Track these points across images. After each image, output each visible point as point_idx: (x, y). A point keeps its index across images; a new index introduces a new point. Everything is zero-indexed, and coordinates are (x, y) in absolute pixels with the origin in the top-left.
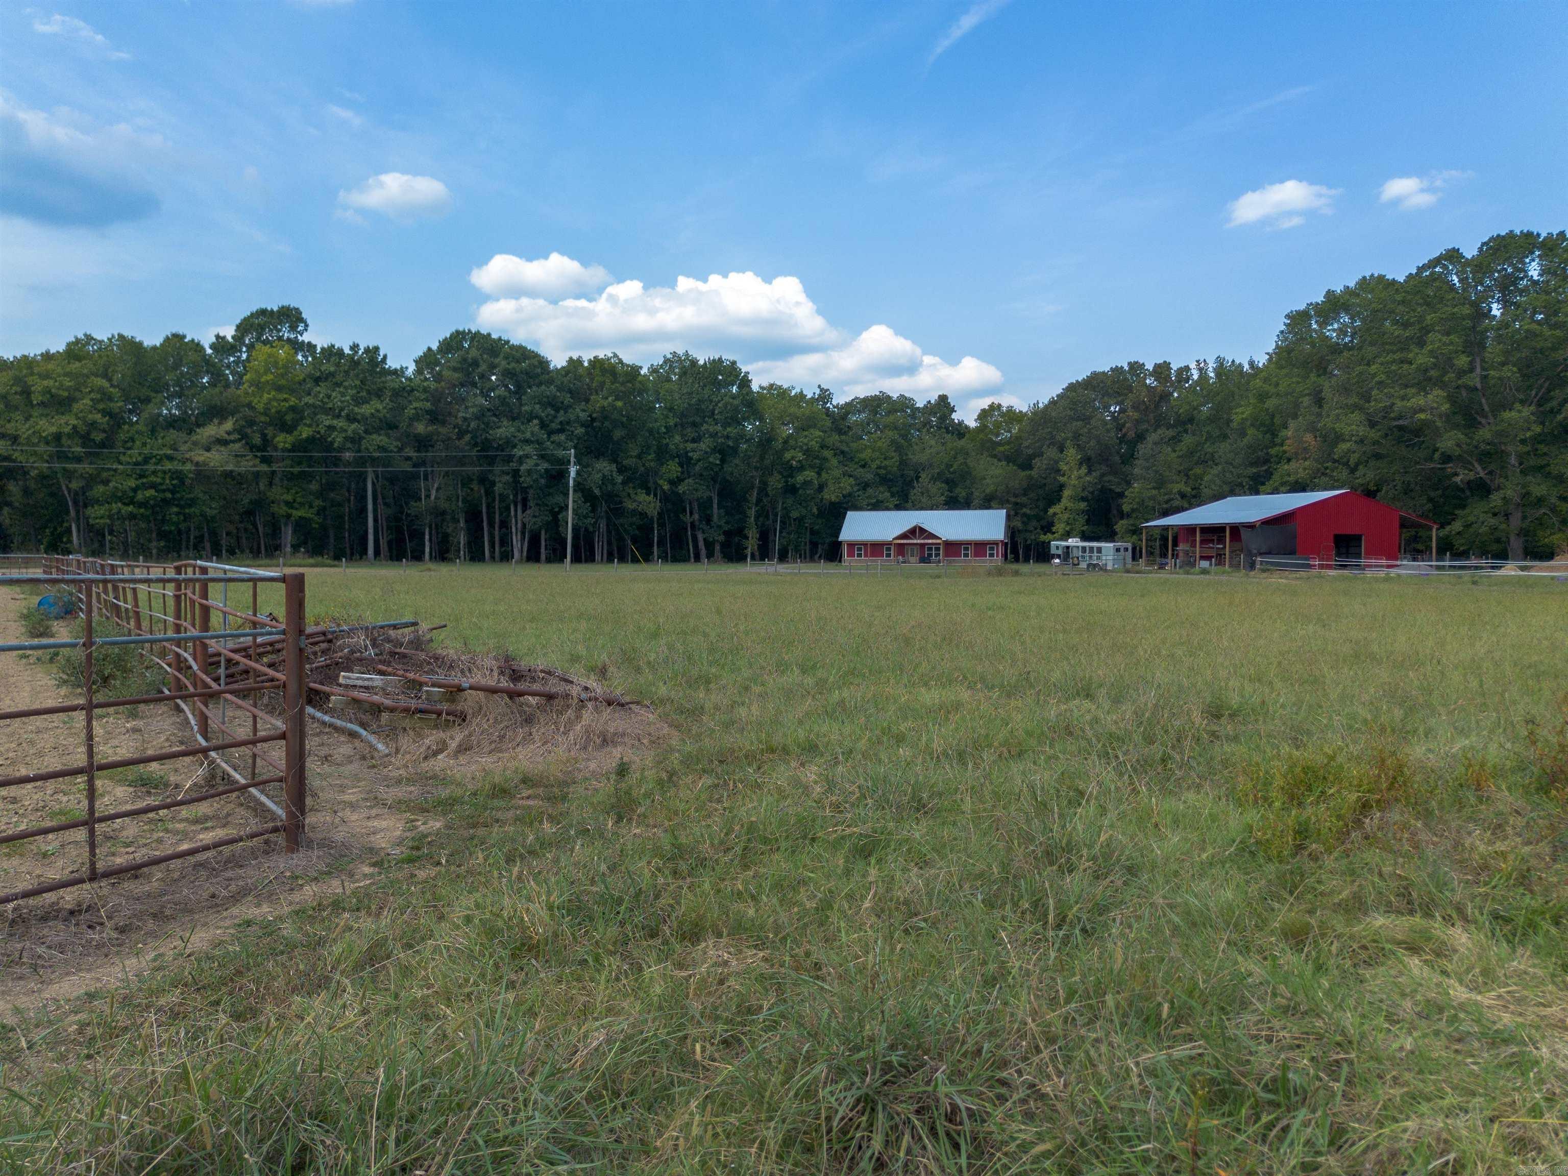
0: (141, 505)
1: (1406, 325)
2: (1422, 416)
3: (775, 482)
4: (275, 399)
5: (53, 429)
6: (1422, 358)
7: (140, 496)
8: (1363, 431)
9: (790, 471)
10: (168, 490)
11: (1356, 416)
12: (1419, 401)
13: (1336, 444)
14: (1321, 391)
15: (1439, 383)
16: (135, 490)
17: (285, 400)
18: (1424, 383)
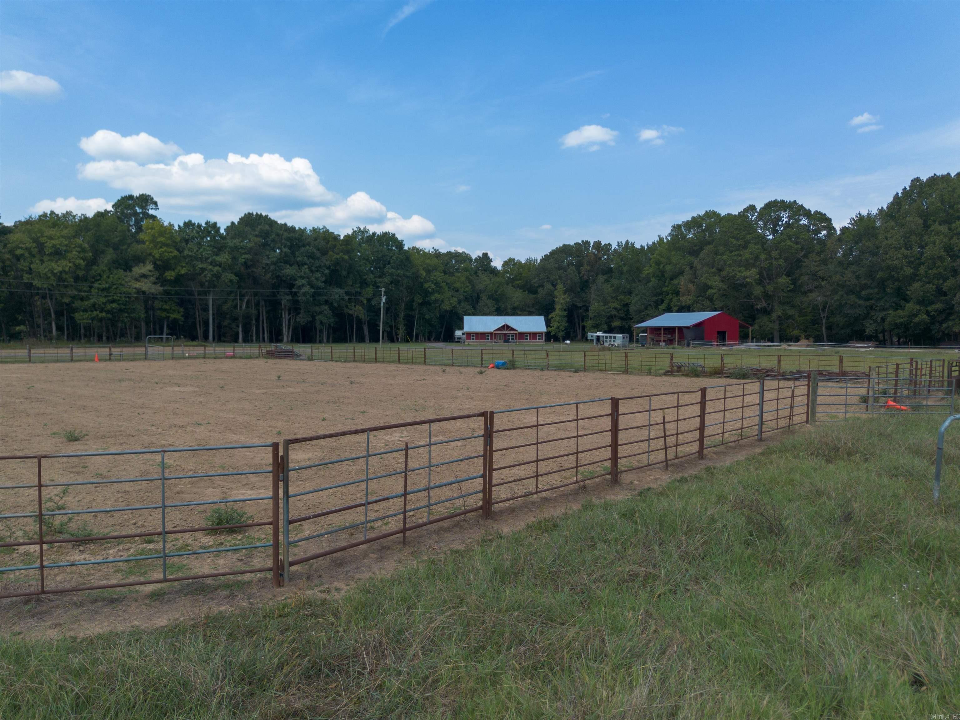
0: (108, 312)
1: (738, 239)
2: (748, 280)
3: (418, 299)
4: (166, 251)
5: (60, 269)
6: (746, 254)
7: (109, 307)
8: (721, 285)
9: (426, 293)
10: (123, 304)
11: (717, 278)
12: (747, 273)
13: (707, 290)
14: (693, 263)
15: (754, 265)
16: (104, 304)
17: (171, 252)
18: (747, 266)
